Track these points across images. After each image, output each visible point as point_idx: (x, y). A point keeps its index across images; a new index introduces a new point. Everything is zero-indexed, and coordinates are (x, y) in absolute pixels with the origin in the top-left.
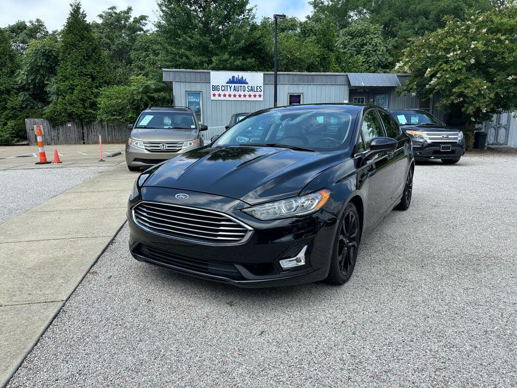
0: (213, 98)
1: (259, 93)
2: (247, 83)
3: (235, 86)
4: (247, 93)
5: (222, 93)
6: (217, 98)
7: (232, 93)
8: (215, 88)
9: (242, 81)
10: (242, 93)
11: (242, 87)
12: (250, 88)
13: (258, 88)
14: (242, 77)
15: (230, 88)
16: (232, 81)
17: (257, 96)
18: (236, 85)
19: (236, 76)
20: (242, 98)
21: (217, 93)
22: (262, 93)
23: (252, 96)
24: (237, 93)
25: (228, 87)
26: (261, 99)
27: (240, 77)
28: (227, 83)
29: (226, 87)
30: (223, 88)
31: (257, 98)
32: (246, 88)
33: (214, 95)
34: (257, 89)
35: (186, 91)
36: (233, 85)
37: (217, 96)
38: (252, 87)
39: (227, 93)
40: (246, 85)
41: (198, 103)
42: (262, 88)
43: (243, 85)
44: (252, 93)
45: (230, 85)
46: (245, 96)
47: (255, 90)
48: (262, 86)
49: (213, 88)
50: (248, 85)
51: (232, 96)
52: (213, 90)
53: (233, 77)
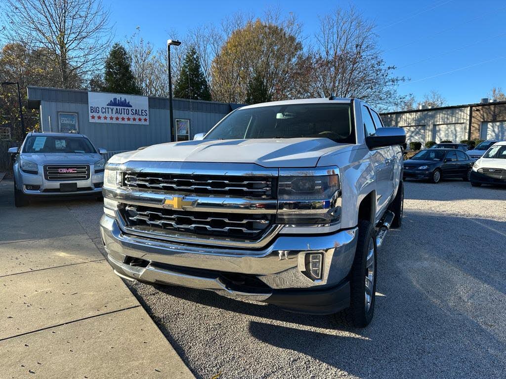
0: (91, 120)
1: (144, 117)
2: (131, 106)
3: (117, 109)
4: (132, 117)
5: (102, 115)
6: (96, 120)
7: (115, 116)
8: (94, 110)
9: (125, 104)
10: (126, 116)
11: (125, 110)
12: (134, 112)
13: (143, 111)
14: (125, 100)
15: (112, 110)
16: (114, 103)
17: (143, 120)
18: (118, 107)
19: (118, 98)
20: (126, 122)
21: (96, 115)
22: (147, 117)
23: (137, 120)
24: (120, 116)
25: (110, 110)
26: (147, 123)
27: (123, 99)
28: (108, 105)
29: (107, 110)
30: (104, 110)
31: (143, 122)
32: (130, 111)
33: (93, 117)
34: (142, 113)
35: (58, 112)
36: (115, 108)
37: (96, 118)
38: (136, 110)
39: (108, 116)
41: (74, 126)
42: (147, 112)
43: (126, 108)
44: (137, 117)
45: (112, 107)
46: (129, 119)
47: (140, 114)
48: (148, 110)
49: (91, 110)
50: (131, 108)
51: (114, 119)
52: (91, 112)
53: (115, 99)
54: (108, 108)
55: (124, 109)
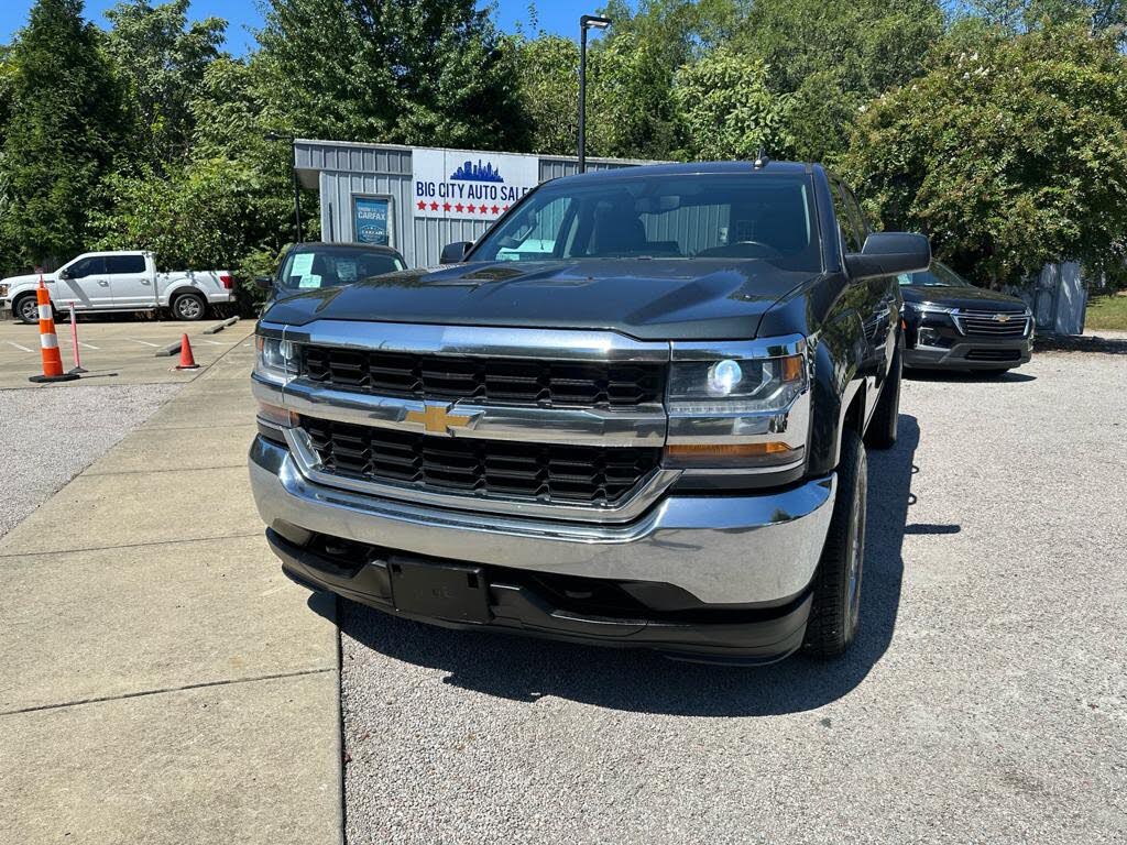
0: (421, 214)
2: (502, 181)
3: (471, 187)
4: (501, 205)
5: (440, 202)
6: (428, 212)
7: (466, 202)
8: (425, 189)
9: (488, 175)
11: (489, 189)
12: (507, 192)
13: (526, 191)
14: (489, 166)
15: (461, 191)
16: (465, 174)
18: (474, 183)
19: (475, 162)
20: (489, 216)
21: (428, 200)
24: (477, 203)
25: (456, 188)
27: (484, 164)
28: (452, 178)
29: (450, 187)
30: (444, 190)
32: (499, 191)
33: (422, 206)
34: (524, 194)
35: (353, 195)
36: (467, 183)
37: (428, 208)
38: (512, 189)
39: (453, 202)
40: (498, 185)
41: (383, 225)
43: (490, 184)
45: (461, 182)
46: (495, 210)
47: (520, 196)
49: (418, 189)
50: (501, 185)
51: (465, 210)
52: (418, 194)
53: (468, 164)
54: (453, 185)
55: (486, 187)
